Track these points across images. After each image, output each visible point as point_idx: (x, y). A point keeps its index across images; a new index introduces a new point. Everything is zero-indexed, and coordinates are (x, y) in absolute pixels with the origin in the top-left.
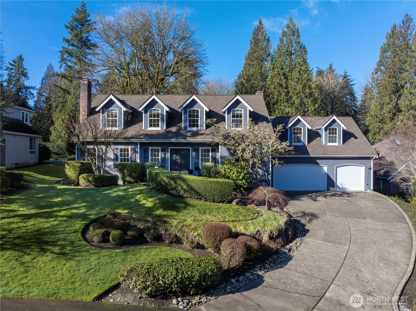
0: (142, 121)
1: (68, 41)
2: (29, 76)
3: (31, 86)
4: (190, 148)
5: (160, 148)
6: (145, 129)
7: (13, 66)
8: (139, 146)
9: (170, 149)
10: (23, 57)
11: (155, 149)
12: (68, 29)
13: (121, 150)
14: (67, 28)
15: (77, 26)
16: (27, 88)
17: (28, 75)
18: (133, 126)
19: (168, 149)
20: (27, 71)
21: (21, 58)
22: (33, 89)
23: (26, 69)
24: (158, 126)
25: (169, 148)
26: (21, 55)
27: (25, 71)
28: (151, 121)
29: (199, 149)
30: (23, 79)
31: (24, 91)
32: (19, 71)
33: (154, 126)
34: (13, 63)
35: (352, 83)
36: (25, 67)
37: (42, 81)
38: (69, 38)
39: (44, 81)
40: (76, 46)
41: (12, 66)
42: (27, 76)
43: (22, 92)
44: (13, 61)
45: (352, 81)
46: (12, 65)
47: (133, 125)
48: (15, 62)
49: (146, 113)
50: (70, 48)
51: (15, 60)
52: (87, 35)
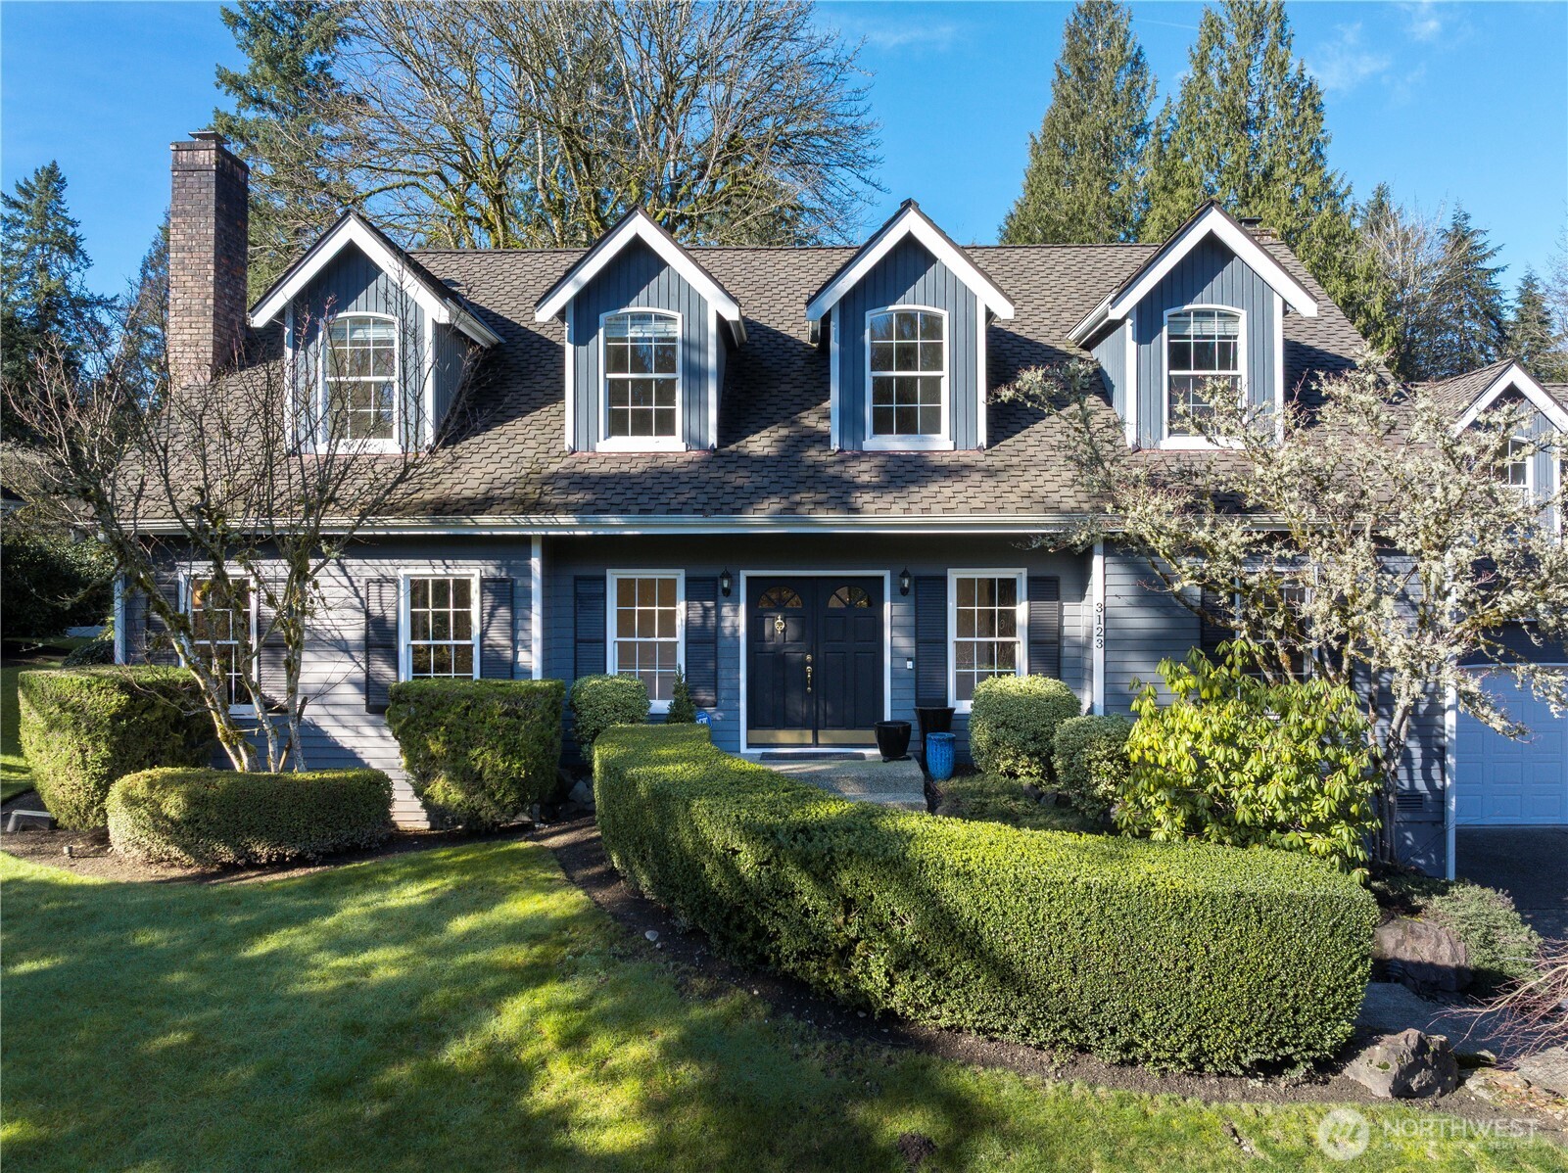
0: (558, 395)
1: (236, 84)
2: (89, 254)
3: (97, 295)
4: (887, 574)
5: (679, 576)
6: (582, 446)
7: (20, 207)
8: (536, 563)
9: (749, 578)
10: (63, 170)
11: (647, 585)
12: (239, 31)
13: (418, 589)
14: (236, 24)
15: (280, 19)
16: (81, 303)
17: (84, 246)
18: (498, 430)
19: (735, 583)
20: (79, 231)
21: (52, 179)
22: (106, 307)
23: (73, 224)
24: (666, 426)
25: (744, 574)
26: (54, 164)
27: (70, 230)
28: (616, 391)
29: (944, 579)
30: (66, 264)
31: (66, 315)
32: (43, 230)
33: (642, 427)
34: (20, 199)
35: (1489, 264)
36: (70, 215)
37: (144, 272)
38: (245, 72)
39: (151, 273)
40: (273, 108)
41: (13, 211)
42: (82, 253)
43: (61, 323)
44: (18, 186)
45: (1492, 253)
46: (15, 204)
47: (501, 422)
48: (26, 192)
49: (582, 337)
50: (251, 114)
51: (27, 183)
52: (321, 59)
